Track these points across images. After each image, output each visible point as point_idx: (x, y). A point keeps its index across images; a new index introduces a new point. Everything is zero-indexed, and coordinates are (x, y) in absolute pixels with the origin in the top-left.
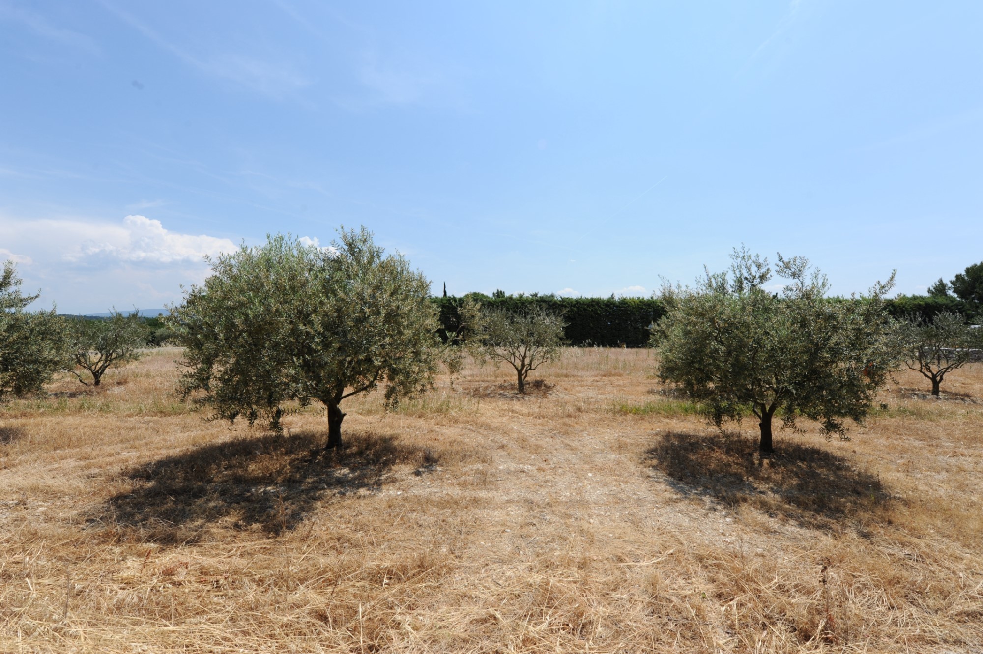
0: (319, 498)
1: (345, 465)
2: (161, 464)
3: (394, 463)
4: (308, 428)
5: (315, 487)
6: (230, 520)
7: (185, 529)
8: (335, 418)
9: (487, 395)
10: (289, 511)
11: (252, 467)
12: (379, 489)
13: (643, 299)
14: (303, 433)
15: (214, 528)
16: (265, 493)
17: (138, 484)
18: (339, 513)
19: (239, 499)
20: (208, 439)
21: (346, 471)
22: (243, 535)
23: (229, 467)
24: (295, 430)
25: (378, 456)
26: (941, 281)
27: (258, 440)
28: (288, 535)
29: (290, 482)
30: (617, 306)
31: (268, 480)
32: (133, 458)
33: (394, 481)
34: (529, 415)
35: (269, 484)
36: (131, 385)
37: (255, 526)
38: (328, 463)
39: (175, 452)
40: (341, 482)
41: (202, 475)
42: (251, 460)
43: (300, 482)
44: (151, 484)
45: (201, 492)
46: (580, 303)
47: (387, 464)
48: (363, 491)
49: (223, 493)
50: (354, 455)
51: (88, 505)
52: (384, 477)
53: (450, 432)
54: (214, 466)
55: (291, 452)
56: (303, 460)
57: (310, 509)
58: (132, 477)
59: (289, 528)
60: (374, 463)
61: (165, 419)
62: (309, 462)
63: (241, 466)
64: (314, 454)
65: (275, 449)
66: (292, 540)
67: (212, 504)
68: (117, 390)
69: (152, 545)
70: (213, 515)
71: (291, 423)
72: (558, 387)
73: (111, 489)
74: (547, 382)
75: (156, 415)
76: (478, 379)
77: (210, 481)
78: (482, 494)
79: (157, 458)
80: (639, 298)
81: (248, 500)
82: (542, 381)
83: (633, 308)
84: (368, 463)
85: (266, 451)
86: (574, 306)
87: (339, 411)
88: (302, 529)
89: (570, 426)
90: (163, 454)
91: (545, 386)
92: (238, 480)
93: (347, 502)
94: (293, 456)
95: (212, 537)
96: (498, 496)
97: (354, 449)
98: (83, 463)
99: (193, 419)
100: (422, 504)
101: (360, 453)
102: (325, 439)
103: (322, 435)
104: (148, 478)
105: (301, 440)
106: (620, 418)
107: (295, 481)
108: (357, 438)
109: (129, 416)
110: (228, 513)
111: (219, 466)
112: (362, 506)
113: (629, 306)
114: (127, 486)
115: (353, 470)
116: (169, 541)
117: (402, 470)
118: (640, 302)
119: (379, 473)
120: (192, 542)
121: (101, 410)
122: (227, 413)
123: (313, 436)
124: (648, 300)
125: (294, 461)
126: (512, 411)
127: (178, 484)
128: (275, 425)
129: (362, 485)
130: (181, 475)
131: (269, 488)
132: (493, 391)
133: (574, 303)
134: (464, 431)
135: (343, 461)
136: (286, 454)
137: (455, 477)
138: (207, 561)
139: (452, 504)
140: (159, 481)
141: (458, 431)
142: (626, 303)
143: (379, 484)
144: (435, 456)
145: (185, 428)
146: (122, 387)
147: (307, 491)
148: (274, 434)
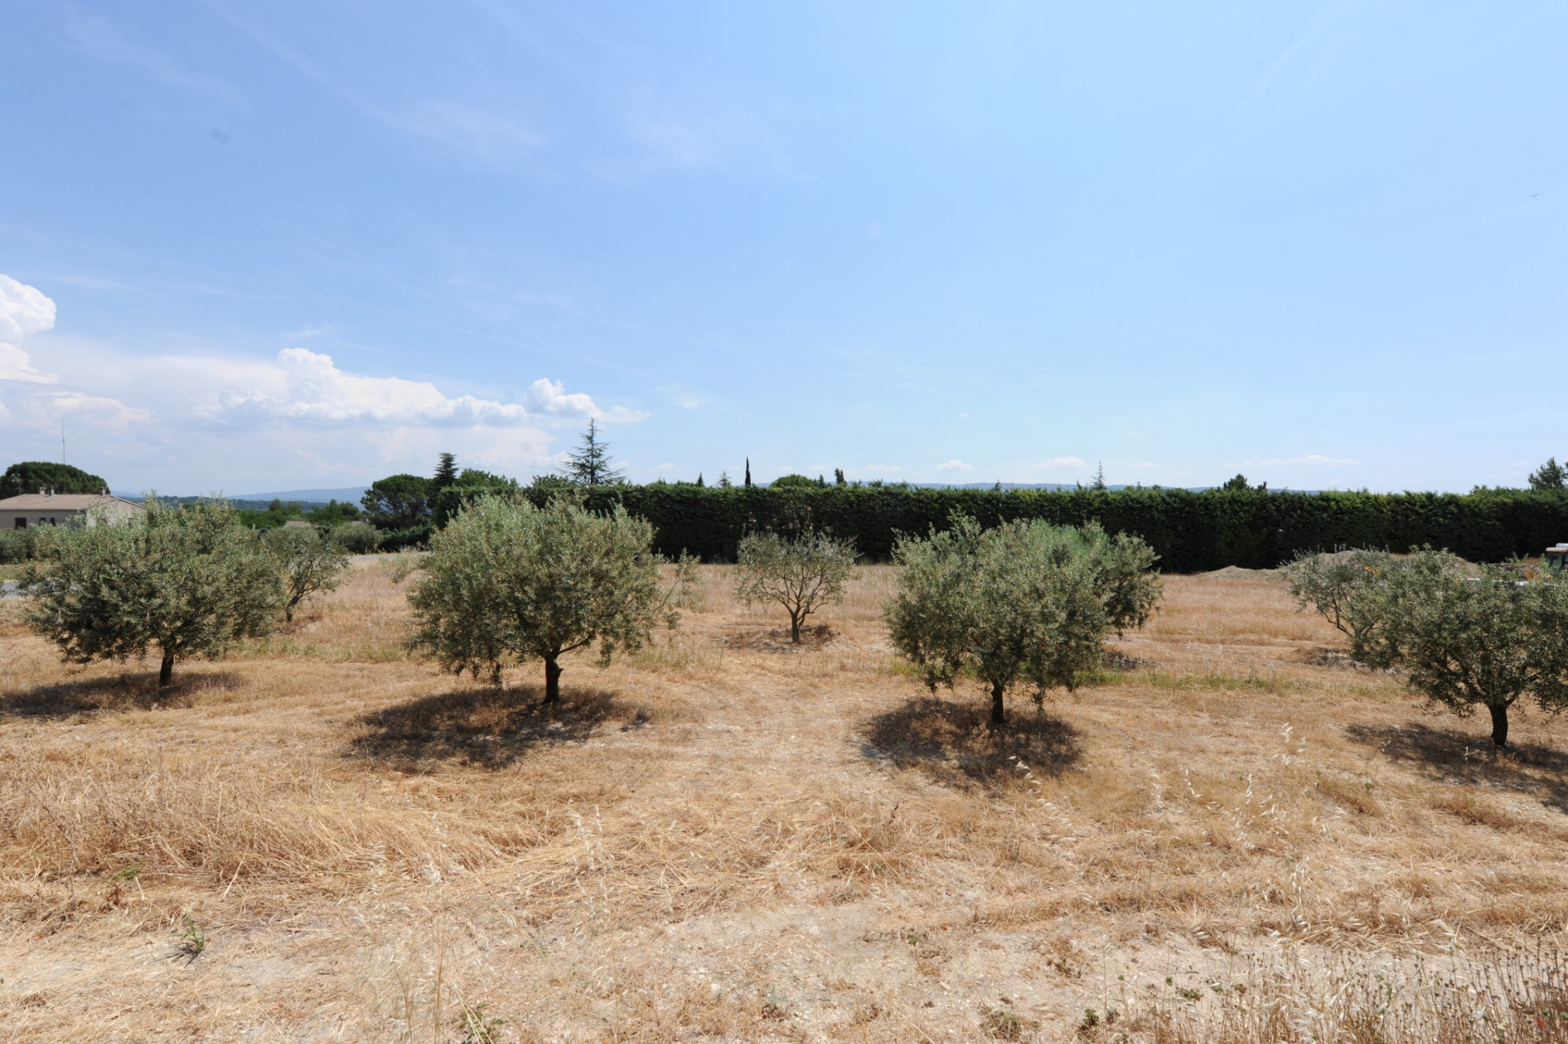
0: (532, 747)
1: (559, 720)
2: (387, 713)
3: (605, 720)
4: (529, 680)
5: (529, 738)
6: (454, 760)
7: (422, 763)
8: (553, 673)
9: (749, 645)
10: (504, 755)
11: (473, 718)
12: (585, 742)
13: (1045, 491)
14: (523, 686)
15: (443, 764)
16: (485, 740)
17: (372, 729)
18: (546, 758)
19: (462, 745)
20: (426, 690)
21: (559, 725)
22: (468, 769)
23: (450, 718)
24: (515, 683)
25: (593, 712)
26: (1552, 463)
27: (477, 692)
28: (502, 771)
29: (506, 733)
30: (1003, 503)
31: (487, 729)
32: (361, 706)
33: (600, 735)
34: (779, 672)
35: (487, 734)
36: (326, 620)
37: (476, 764)
38: (544, 718)
39: (397, 702)
40: (553, 735)
41: (426, 722)
42: (471, 711)
43: (516, 733)
44: (383, 730)
45: (429, 738)
46: (946, 498)
47: (598, 720)
48: (570, 743)
49: (448, 739)
50: (570, 710)
51: (337, 745)
52: (592, 732)
53: (678, 690)
54: (438, 716)
55: (509, 706)
56: (520, 713)
57: (523, 754)
58: (368, 724)
59: (505, 767)
60: (588, 718)
61: (376, 666)
62: (526, 715)
63: (462, 717)
64: (531, 708)
65: (494, 702)
66: (505, 775)
67: (440, 748)
68: (312, 627)
69: (400, 774)
70: (442, 755)
71: (511, 675)
72: (842, 636)
73: (352, 733)
74: (833, 629)
75: (366, 661)
76: (749, 621)
77: (436, 729)
78: (678, 749)
79: (383, 707)
80: (1039, 490)
81: (470, 745)
82: (826, 627)
83: (1028, 505)
84: (582, 719)
85: (485, 703)
86: (936, 501)
87: (556, 665)
88: (514, 767)
89: (815, 687)
90: (387, 704)
91: (829, 633)
92: (460, 729)
93: (554, 750)
94: (511, 710)
95: (443, 771)
96: (692, 751)
97: (571, 705)
98: (317, 710)
99: (407, 666)
100: (619, 754)
101: (576, 709)
102: (544, 694)
103: (541, 689)
104: (380, 724)
105: (519, 694)
106: (885, 679)
107: (511, 732)
108: (576, 694)
109: (337, 661)
110: (453, 755)
111: (442, 716)
112: (567, 753)
113: (1021, 502)
114: (365, 731)
115: (565, 725)
116: (411, 771)
117: (612, 726)
118: (1040, 496)
119: (590, 727)
120: (429, 773)
121: (306, 653)
122: (453, 669)
123: (533, 689)
124: (1053, 493)
125: (511, 714)
126: (763, 668)
127: (407, 730)
128: (496, 679)
129: (571, 738)
130: (409, 723)
131: (488, 738)
132: (758, 640)
133: (936, 496)
134: (695, 689)
135: (557, 717)
136: (504, 707)
137: (661, 734)
138: (441, 785)
139: (645, 755)
140: (390, 727)
141: (688, 689)
142: (1018, 498)
143: (586, 737)
144: (648, 714)
145: (401, 677)
146: (318, 624)
147: (522, 741)
148: (493, 686)
